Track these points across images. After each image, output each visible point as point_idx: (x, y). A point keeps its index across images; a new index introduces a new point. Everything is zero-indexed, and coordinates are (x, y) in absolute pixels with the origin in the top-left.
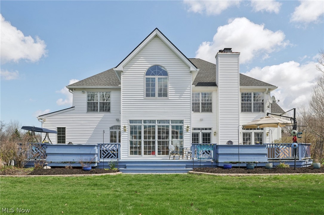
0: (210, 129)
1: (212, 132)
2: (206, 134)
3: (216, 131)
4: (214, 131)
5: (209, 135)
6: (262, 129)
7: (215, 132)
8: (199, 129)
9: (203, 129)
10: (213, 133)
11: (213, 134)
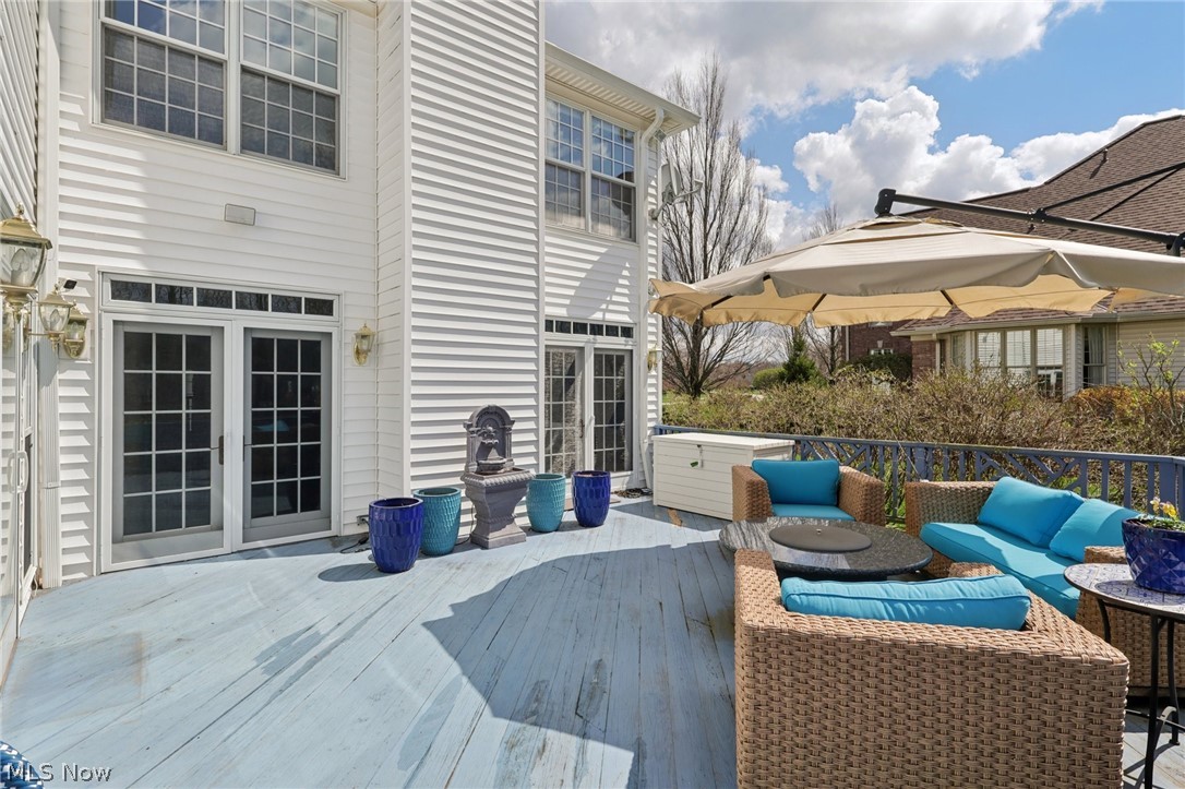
0: (321, 307)
1: (341, 330)
2: (288, 346)
3: (372, 328)
4: (358, 327)
5: (312, 351)
6: (627, 332)
7: (364, 337)
8: (215, 298)
9: (258, 302)
10: (350, 339)
11: (350, 351)
